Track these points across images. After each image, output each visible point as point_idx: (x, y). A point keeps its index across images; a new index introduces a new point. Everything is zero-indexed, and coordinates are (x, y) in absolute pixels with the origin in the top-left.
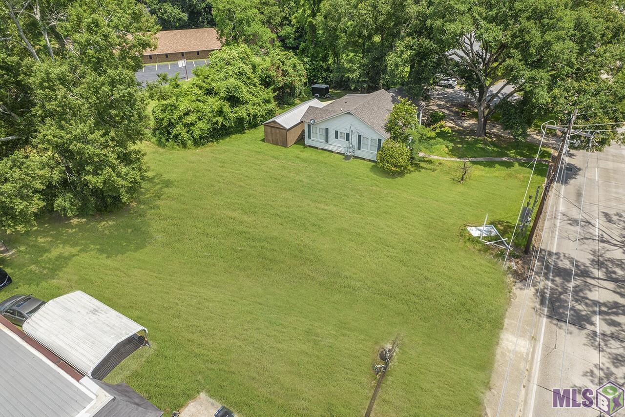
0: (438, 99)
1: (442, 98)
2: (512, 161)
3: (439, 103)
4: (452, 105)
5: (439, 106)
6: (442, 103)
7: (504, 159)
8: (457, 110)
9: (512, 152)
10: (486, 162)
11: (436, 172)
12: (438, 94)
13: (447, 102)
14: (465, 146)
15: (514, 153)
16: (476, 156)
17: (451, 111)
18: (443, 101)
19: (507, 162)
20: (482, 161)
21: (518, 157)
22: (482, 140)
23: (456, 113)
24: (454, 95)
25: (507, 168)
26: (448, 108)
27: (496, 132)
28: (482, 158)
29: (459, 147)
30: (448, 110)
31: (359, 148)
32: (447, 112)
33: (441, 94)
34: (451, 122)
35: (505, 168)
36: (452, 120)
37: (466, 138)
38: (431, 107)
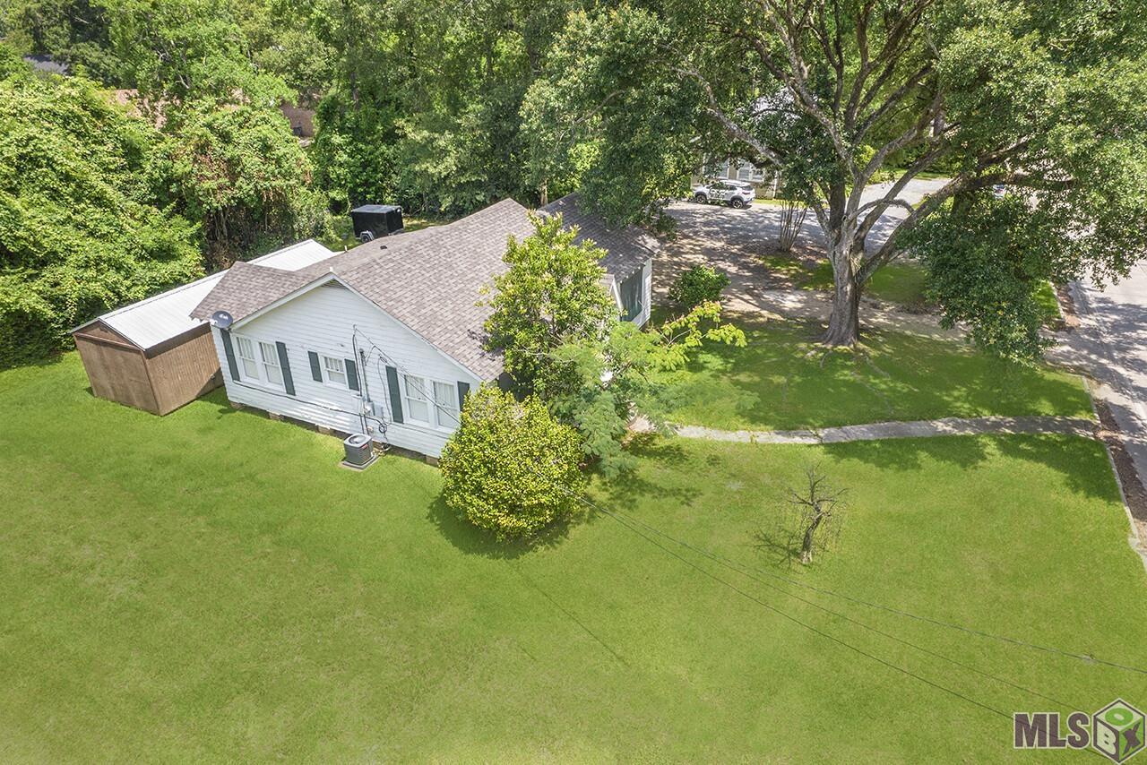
0: (708, 234)
1: (717, 233)
2: (969, 432)
3: (709, 244)
4: (745, 249)
5: (710, 253)
6: (718, 245)
7: (941, 426)
8: (761, 262)
9: (956, 393)
10: (882, 442)
11: (697, 502)
12: (706, 224)
13: (729, 242)
14: (797, 379)
15: (966, 401)
16: (841, 417)
17: (745, 266)
18: (719, 240)
19: (954, 438)
20: (868, 442)
21: (989, 416)
22: (847, 356)
23: (759, 271)
24: (751, 225)
25: (964, 465)
26: (734, 259)
27: (887, 326)
28: (864, 428)
29: (778, 385)
30: (735, 262)
31: (398, 417)
32: (733, 269)
33: (717, 223)
34: (747, 297)
35: (958, 467)
36: (748, 291)
37: (796, 350)
38: (687, 256)
